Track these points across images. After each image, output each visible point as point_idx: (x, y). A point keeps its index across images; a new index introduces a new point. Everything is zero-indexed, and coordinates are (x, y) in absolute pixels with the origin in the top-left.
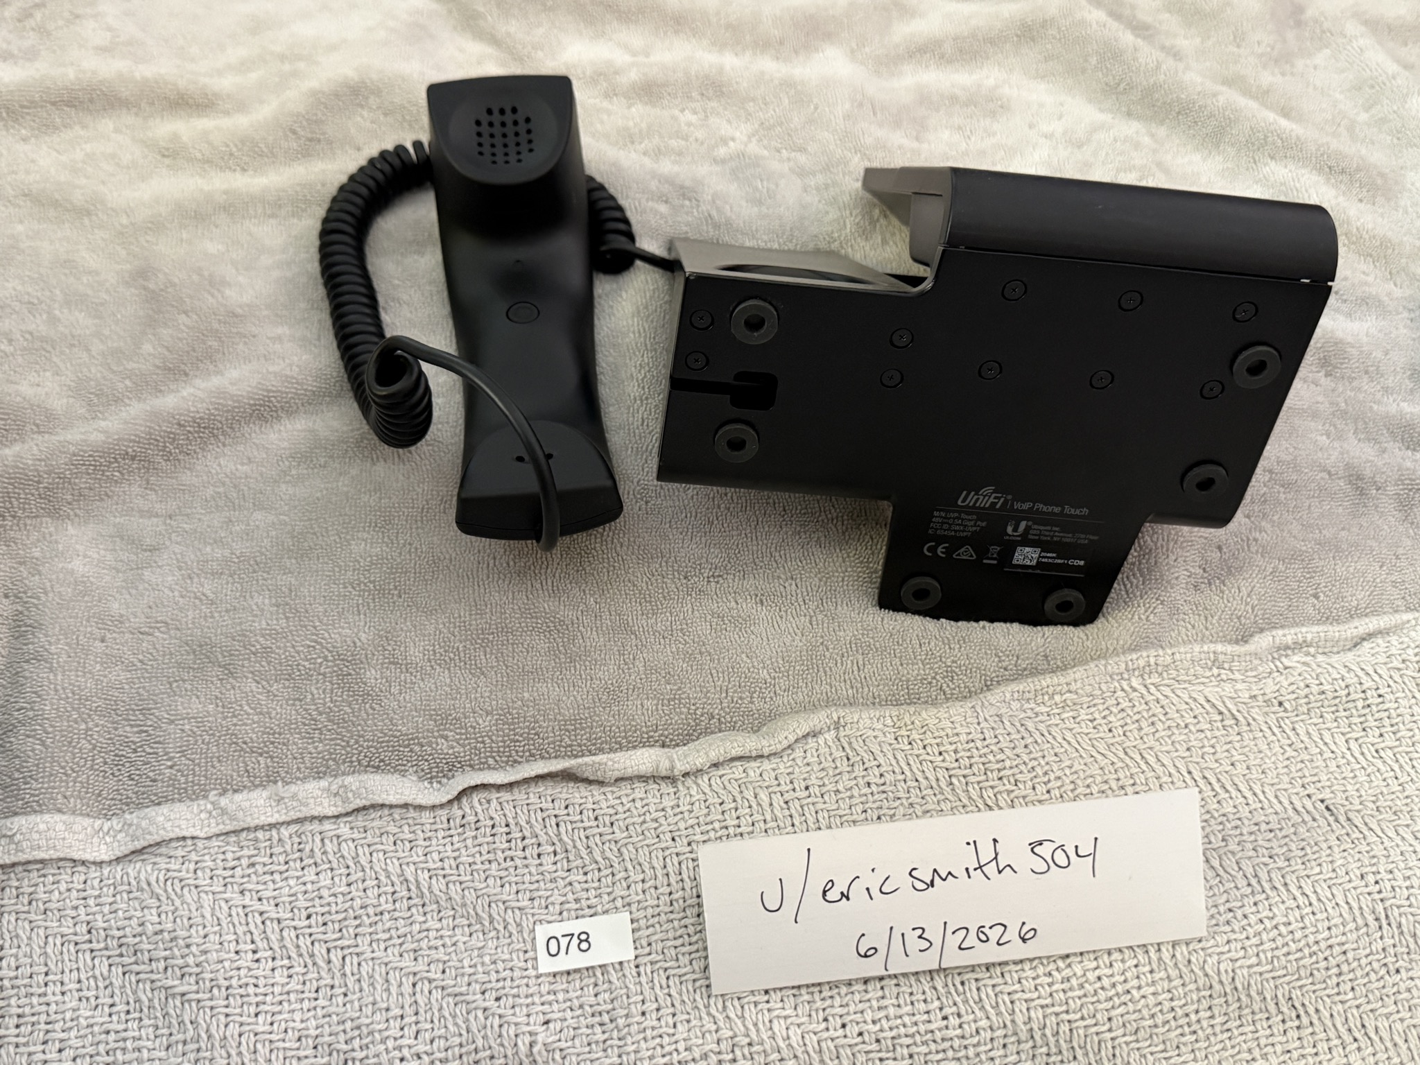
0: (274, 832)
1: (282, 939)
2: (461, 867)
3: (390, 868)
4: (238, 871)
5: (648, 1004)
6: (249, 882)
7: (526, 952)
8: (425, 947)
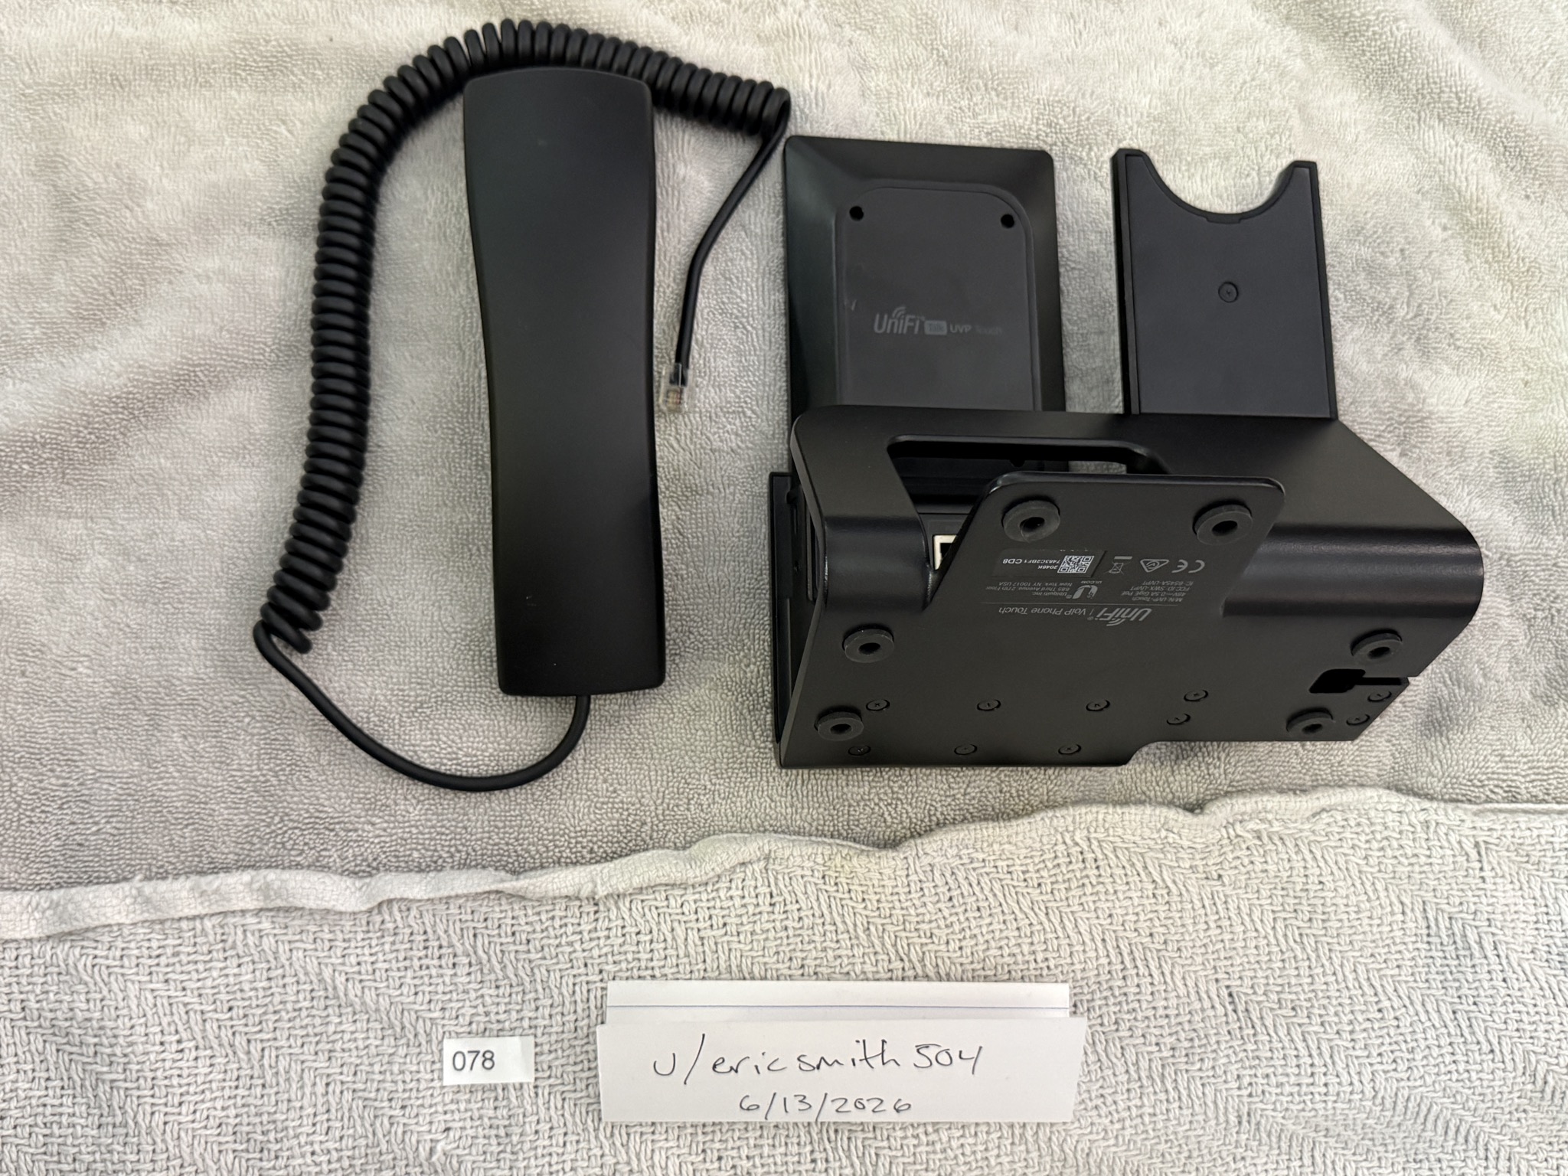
0: (198, 923)
1: (204, 1030)
2: (378, 973)
3: (309, 968)
4: (163, 960)
5: (542, 1125)
6: (173, 972)
7: (433, 1062)
8: (338, 1049)
